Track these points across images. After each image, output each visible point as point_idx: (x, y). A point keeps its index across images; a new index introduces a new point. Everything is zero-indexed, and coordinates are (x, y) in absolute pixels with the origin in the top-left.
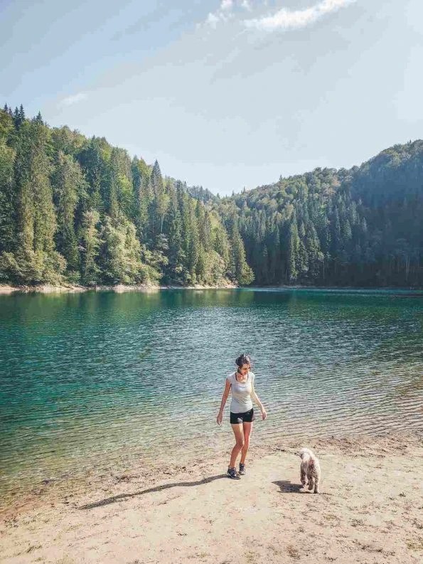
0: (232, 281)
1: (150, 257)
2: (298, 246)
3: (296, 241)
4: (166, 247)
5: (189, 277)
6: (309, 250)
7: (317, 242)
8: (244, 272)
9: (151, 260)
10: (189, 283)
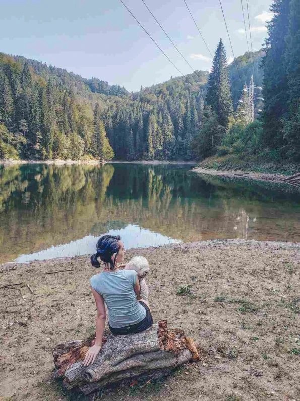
0: (95, 157)
1: (11, 137)
2: (155, 130)
3: (154, 126)
4: (26, 129)
5: (45, 153)
6: (164, 134)
7: (172, 128)
8: (105, 150)
9: (13, 140)
10: (46, 158)
